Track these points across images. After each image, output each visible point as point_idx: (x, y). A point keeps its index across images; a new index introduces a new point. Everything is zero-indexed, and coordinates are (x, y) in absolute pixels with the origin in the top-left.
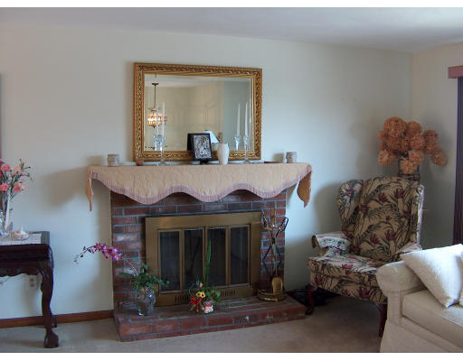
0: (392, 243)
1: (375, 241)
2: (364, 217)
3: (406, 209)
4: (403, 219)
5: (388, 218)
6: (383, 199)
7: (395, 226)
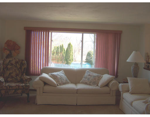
0: (18, 77)
1: (12, 77)
2: (7, 70)
3: (20, 66)
4: (20, 70)
5: (15, 70)
6: (12, 64)
7: (18, 72)
